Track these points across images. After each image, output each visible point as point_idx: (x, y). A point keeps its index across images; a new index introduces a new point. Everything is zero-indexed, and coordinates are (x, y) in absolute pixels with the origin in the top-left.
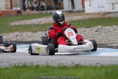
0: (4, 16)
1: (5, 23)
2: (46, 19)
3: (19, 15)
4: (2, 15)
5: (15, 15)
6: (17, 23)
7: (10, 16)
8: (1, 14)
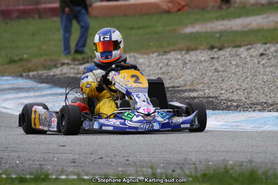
0: (190, 10)
2: (267, 17)
3: (223, 7)
4: (186, 8)
5: (215, 8)
6: (196, 28)
7: (203, 9)
8: (184, 6)
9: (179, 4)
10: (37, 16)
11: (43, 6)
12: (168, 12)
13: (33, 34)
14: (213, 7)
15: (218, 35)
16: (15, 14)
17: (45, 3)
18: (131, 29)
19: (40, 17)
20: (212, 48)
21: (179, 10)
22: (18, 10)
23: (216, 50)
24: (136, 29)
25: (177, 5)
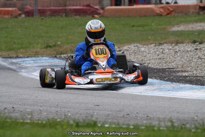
0: (176, 15)
3: (201, 13)
4: (173, 13)
5: (195, 14)
6: (181, 28)
7: (186, 14)
8: (172, 11)
9: (168, 9)
10: (64, 14)
11: (69, 7)
12: (160, 15)
13: (62, 28)
14: (193, 13)
15: (197, 33)
16: (48, 13)
17: (70, 5)
18: (133, 26)
19: (66, 16)
20: (194, 42)
21: (168, 14)
22: (51, 10)
23: (197, 43)
24: (137, 26)
25: (167, 10)
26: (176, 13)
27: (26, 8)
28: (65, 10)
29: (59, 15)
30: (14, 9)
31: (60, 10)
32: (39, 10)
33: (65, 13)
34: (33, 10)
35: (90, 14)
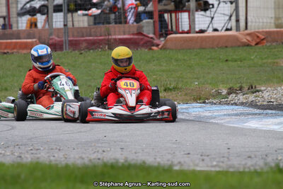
1: (270, 61)
4: (265, 41)
8: (263, 39)
9: (258, 37)
10: (107, 47)
11: (114, 37)
12: (248, 45)
16: (84, 45)
17: (115, 34)
18: (227, 60)
19: (110, 49)
21: (257, 44)
22: (86, 40)
24: (232, 61)
25: (255, 38)
26: (267, 42)
27: (53, 39)
28: (108, 40)
29: (100, 48)
30: (34, 40)
31: (99, 40)
32: (70, 41)
33: (109, 45)
34: (62, 41)
35: (143, 46)
